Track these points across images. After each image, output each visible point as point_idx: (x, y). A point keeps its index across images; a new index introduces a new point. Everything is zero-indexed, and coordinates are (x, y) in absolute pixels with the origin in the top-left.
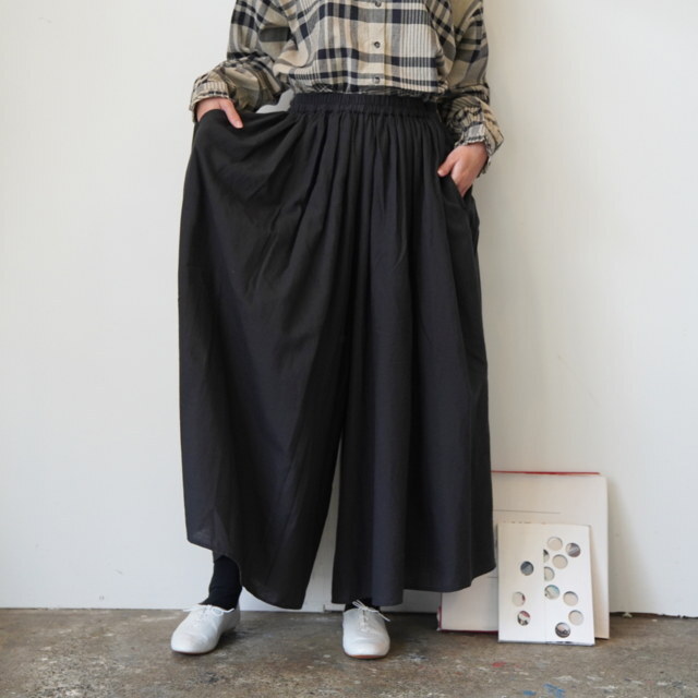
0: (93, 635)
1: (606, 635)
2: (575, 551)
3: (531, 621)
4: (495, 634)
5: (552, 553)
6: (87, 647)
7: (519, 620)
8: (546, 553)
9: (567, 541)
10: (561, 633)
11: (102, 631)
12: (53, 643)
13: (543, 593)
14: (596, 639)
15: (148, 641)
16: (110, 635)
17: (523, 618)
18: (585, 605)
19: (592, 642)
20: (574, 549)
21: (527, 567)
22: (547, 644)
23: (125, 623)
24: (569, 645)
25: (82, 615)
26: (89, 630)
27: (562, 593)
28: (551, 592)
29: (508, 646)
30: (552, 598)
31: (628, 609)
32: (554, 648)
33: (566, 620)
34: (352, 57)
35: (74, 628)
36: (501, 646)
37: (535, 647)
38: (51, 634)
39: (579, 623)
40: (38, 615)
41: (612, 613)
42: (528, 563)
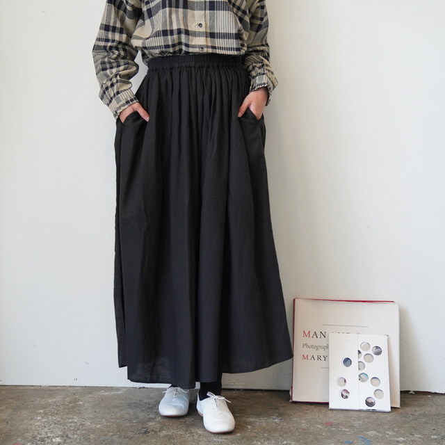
0: (70, 403)
1: (398, 406)
2: (378, 353)
3: (350, 396)
4: (327, 404)
5: (363, 353)
6: (66, 410)
7: (342, 396)
8: (359, 352)
9: (373, 345)
10: (369, 404)
11: (76, 400)
12: (45, 408)
13: (358, 378)
14: (391, 407)
15: (105, 407)
16: (81, 403)
17: (345, 394)
18: (385, 386)
19: (389, 410)
20: (378, 350)
21: (347, 361)
22: (360, 411)
23: (90, 396)
24: (374, 412)
26: (68, 399)
28: (362, 377)
29: (335, 412)
30: (363, 381)
31: (412, 389)
32: (365, 413)
33: (373, 396)
34: (185, 34)
35: (58, 399)
36: (330, 412)
37: (352, 412)
38: (43, 402)
39: (380, 398)
40: (35, 390)
41: (401, 392)
42: (348, 359)
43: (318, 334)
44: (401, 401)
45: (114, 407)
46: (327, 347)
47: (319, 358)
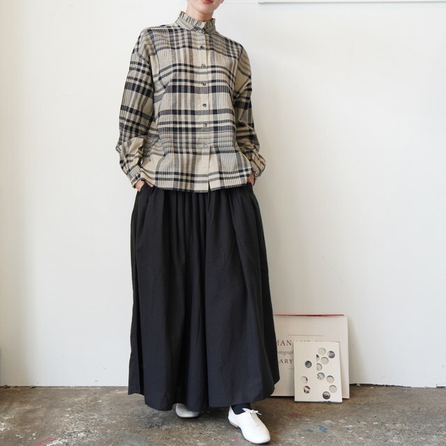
0: (92, 401)
1: (348, 397)
2: (332, 356)
3: (311, 391)
4: (293, 397)
5: (321, 356)
6: (89, 408)
7: (305, 391)
8: (318, 356)
9: (328, 350)
10: (326, 397)
11: (96, 399)
12: (72, 406)
13: (317, 376)
14: (343, 399)
15: (119, 405)
16: (100, 401)
17: (307, 389)
18: (337, 383)
19: (341, 401)
20: (332, 354)
21: (308, 364)
22: (319, 402)
23: (107, 395)
24: (329, 403)
25: (86, 390)
26: (90, 398)
27: (326, 376)
28: (321, 376)
29: (299, 404)
30: (321, 379)
31: (359, 382)
32: (322, 404)
33: (328, 391)
34: (191, 114)
35: (82, 398)
36: (295, 404)
37: (314, 405)
38: (71, 401)
39: (334, 391)
40: (65, 390)
41: (350, 385)
42: (309, 362)
43: (286, 343)
44: (350, 392)
45: (126, 404)
46: (293, 352)
47: (286, 361)
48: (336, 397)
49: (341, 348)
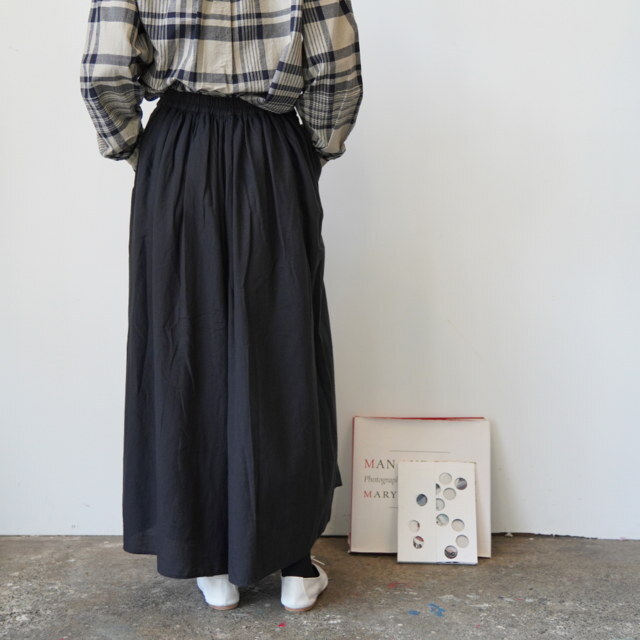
1: (488, 554)
2: (462, 487)
3: (424, 544)
4: (394, 555)
5: (443, 487)
7: (415, 544)
8: (438, 486)
9: (455, 477)
10: (450, 554)
11: (67, 557)
12: (22, 569)
13: (435, 520)
14: (479, 558)
16: (73, 560)
17: (418, 542)
18: (470, 531)
19: (475, 561)
20: (462, 483)
21: (422, 499)
22: (438, 564)
23: (88, 549)
24: (456, 565)
25: (57, 541)
26: (56, 556)
28: (441, 519)
29: (405, 567)
30: (442, 524)
31: (510, 530)
32: (445, 568)
33: (455, 544)
36: (398, 567)
37: (428, 567)
38: (23, 560)
39: (464, 546)
41: (494, 535)
42: (423, 496)
43: (385, 463)
44: (493, 546)
45: (114, 566)
46: (396, 480)
47: (386, 495)
48: (468, 555)
49: (478, 473)
